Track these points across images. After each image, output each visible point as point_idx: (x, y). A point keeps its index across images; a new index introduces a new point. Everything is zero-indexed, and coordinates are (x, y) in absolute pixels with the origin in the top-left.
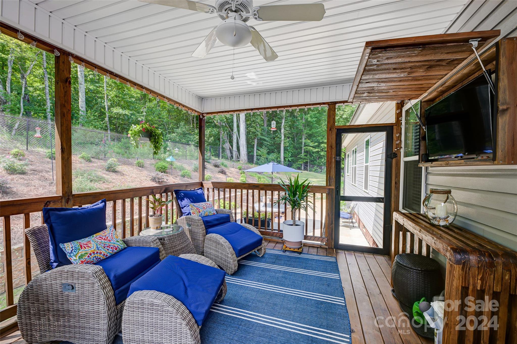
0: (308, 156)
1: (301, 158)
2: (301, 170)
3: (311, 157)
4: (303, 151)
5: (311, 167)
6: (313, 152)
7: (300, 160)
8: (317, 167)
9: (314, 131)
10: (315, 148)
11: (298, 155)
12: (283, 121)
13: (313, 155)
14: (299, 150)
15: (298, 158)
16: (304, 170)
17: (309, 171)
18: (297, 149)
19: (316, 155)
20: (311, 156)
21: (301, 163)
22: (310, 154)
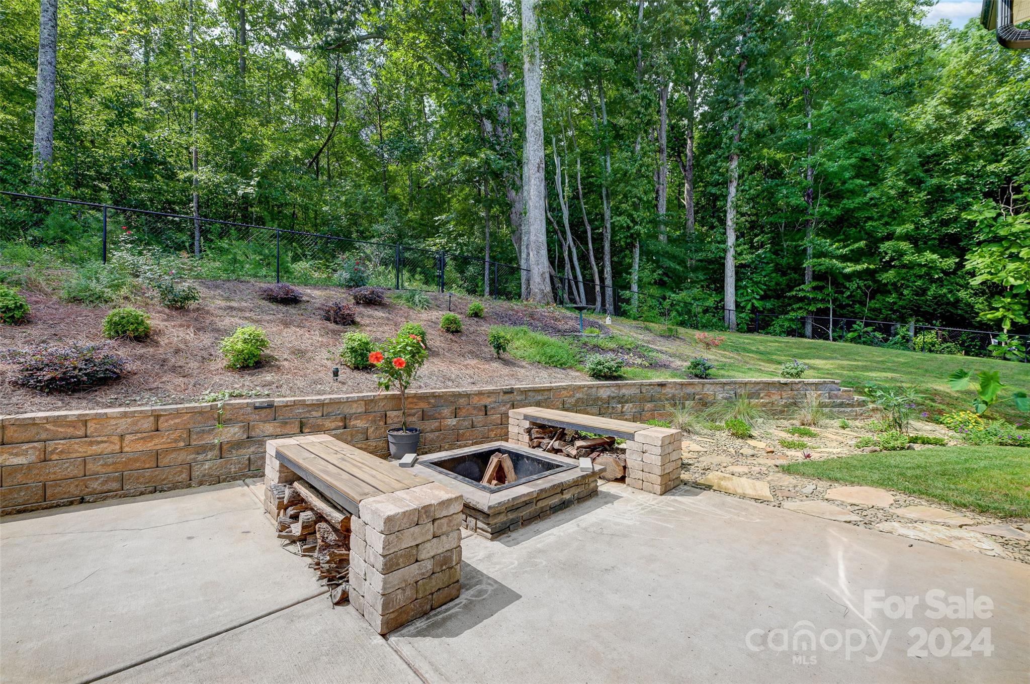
0: (830, 289)
1: (802, 299)
2: (802, 336)
3: (843, 293)
4: (808, 277)
5: (842, 328)
6: (849, 277)
7: (795, 306)
8: (867, 325)
9: (849, 203)
10: (857, 261)
11: (790, 291)
12: (733, 190)
13: (847, 284)
14: (794, 276)
15: (790, 298)
16: (813, 337)
17: (834, 340)
18: (784, 274)
19: (861, 283)
20: (839, 287)
21: (800, 314)
22: (835, 283)
